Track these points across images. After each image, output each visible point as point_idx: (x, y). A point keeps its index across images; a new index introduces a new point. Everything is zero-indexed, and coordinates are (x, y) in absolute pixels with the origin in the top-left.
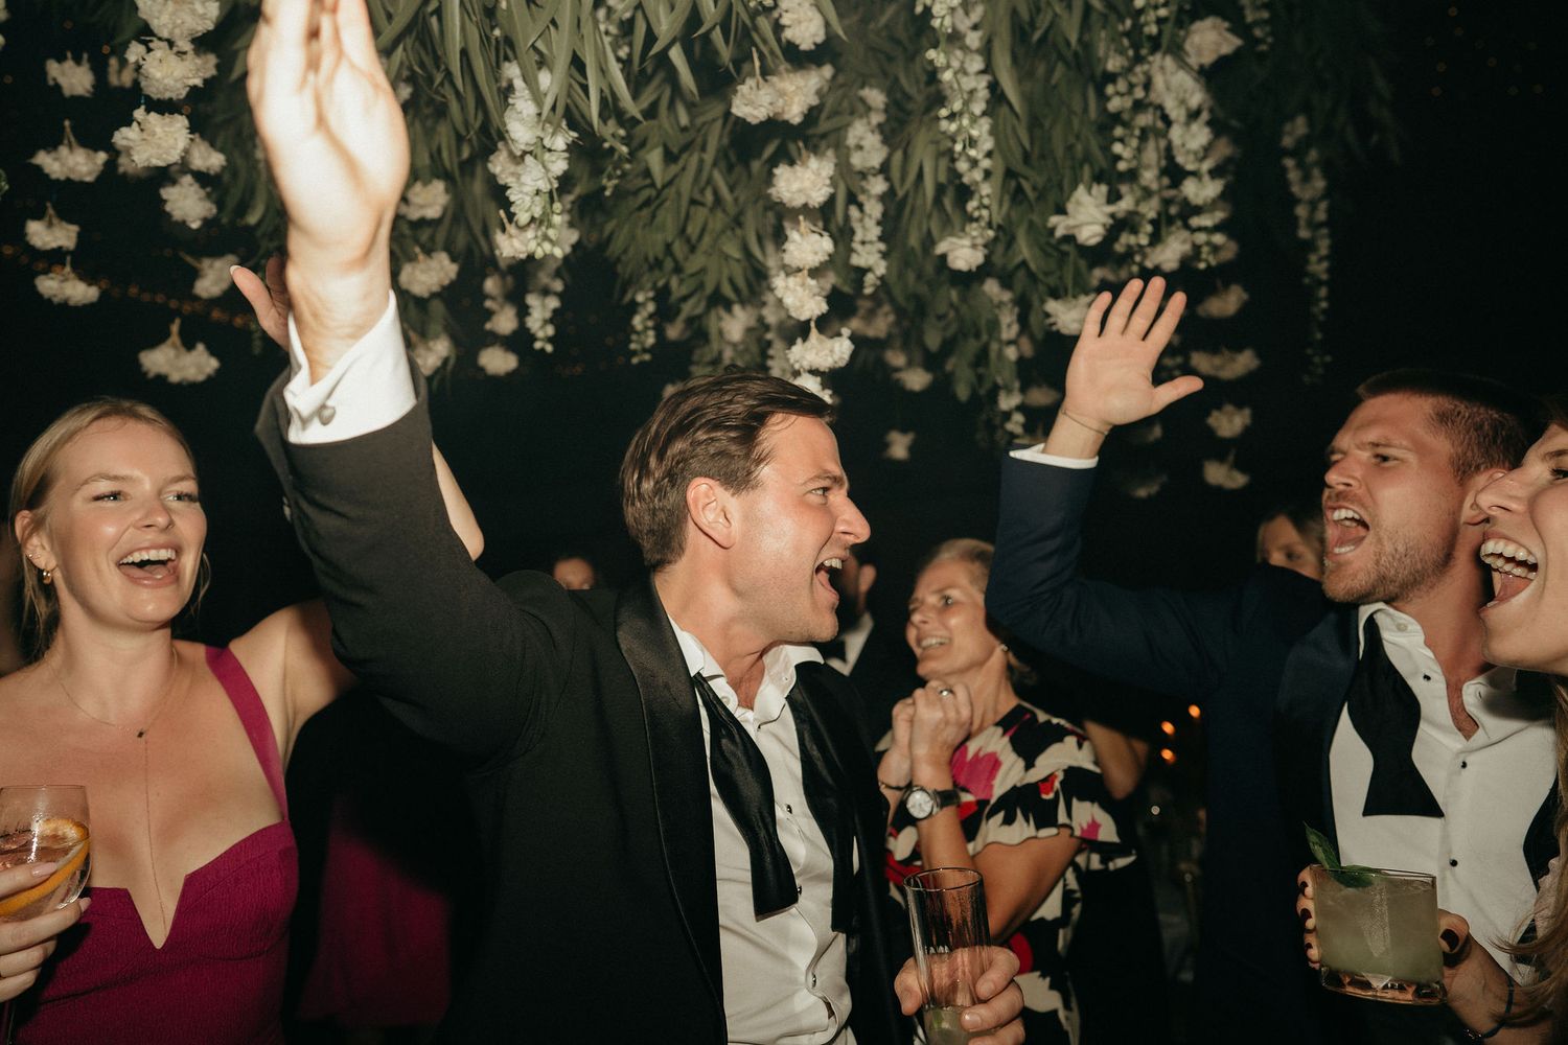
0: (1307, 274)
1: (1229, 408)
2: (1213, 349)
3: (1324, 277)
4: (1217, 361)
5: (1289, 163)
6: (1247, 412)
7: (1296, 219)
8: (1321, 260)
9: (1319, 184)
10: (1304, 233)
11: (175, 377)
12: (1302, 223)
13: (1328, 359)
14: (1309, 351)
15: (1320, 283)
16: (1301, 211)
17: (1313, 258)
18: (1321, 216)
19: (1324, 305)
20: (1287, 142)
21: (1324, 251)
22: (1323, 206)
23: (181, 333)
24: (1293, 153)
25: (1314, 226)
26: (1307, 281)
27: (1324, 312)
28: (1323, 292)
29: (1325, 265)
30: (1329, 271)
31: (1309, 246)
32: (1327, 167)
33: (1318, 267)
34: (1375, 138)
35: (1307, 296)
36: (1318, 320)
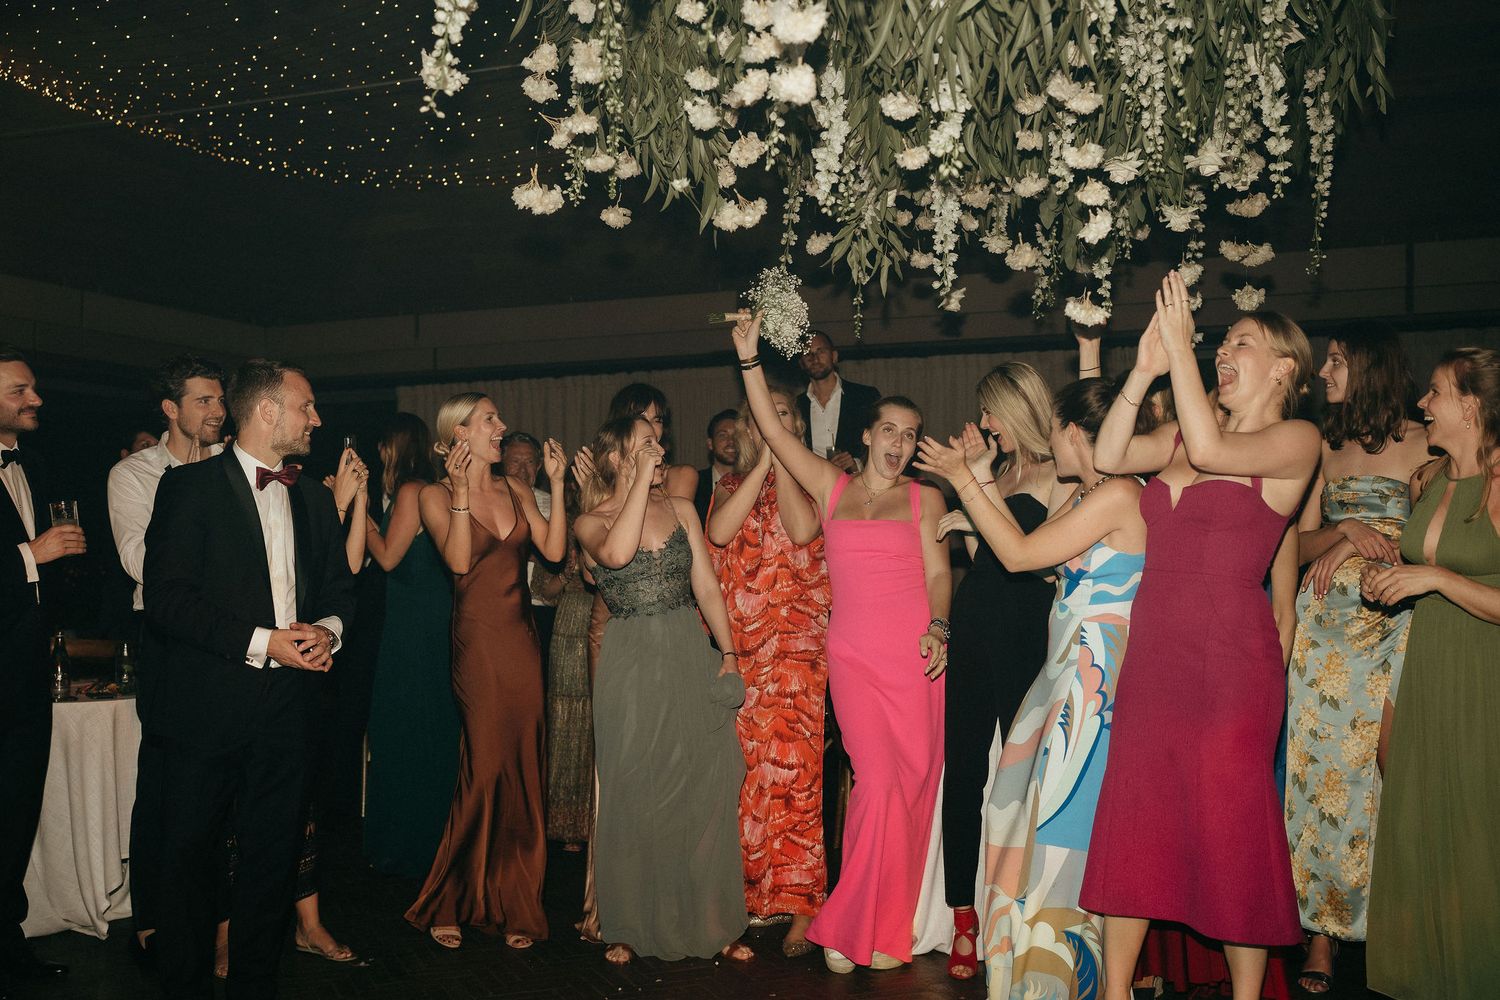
0: (1314, 191)
1: (1249, 288)
2: (1240, 241)
3: (1327, 194)
4: (1242, 250)
5: (1309, 101)
6: (1262, 291)
7: (1310, 147)
8: (1326, 180)
9: (1330, 122)
10: (1314, 159)
12: (1314, 151)
15: (1324, 199)
16: (1315, 141)
17: (1320, 179)
18: (1329, 147)
19: (1324, 215)
20: (1309, 85)
21: (1328, 174)
22: (1330, 138)
24: (1311, 95)
25: (1322, 153)
26: (1314, 196)
27: (1323, 220)
28: (1324, 205)
29: (1328, 184)
30: (1330, 189)
31: (1317, 168)
32: (1335, 108)
33: (1323, 186)
34: (1371, 89)
35: (1313, 207)
36: (1319, 226)
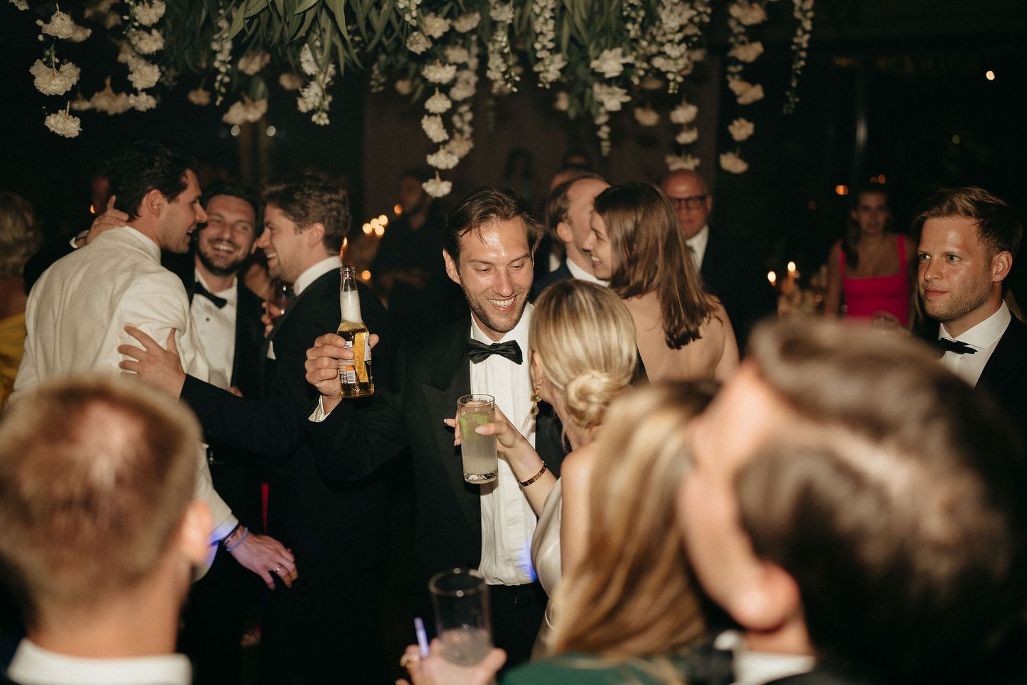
0: (793, 43)
1: (743, 120)
3: (805, 45)
6: (752, 125)
7: (794, 5)
8: (804, 33)
10: (798, 15)
11: (111, 112)
12: (797, 8)
13: (797, 100)
14: (788, 93)
15: (802, 49)
16: (797, 1)
17: (799, 32)
18: (809, 4)
19: (802, 63)
21: (807, 28)
23: (112, 85)
25: (804, 12)
26: (793, 47)
27: (802, 68)
28: (803, 55)
29: (807, 37)
30: (809, 42)
31: (799, 23)
33: (803, 40)
35: (792, 56)
36: (796, 74)
